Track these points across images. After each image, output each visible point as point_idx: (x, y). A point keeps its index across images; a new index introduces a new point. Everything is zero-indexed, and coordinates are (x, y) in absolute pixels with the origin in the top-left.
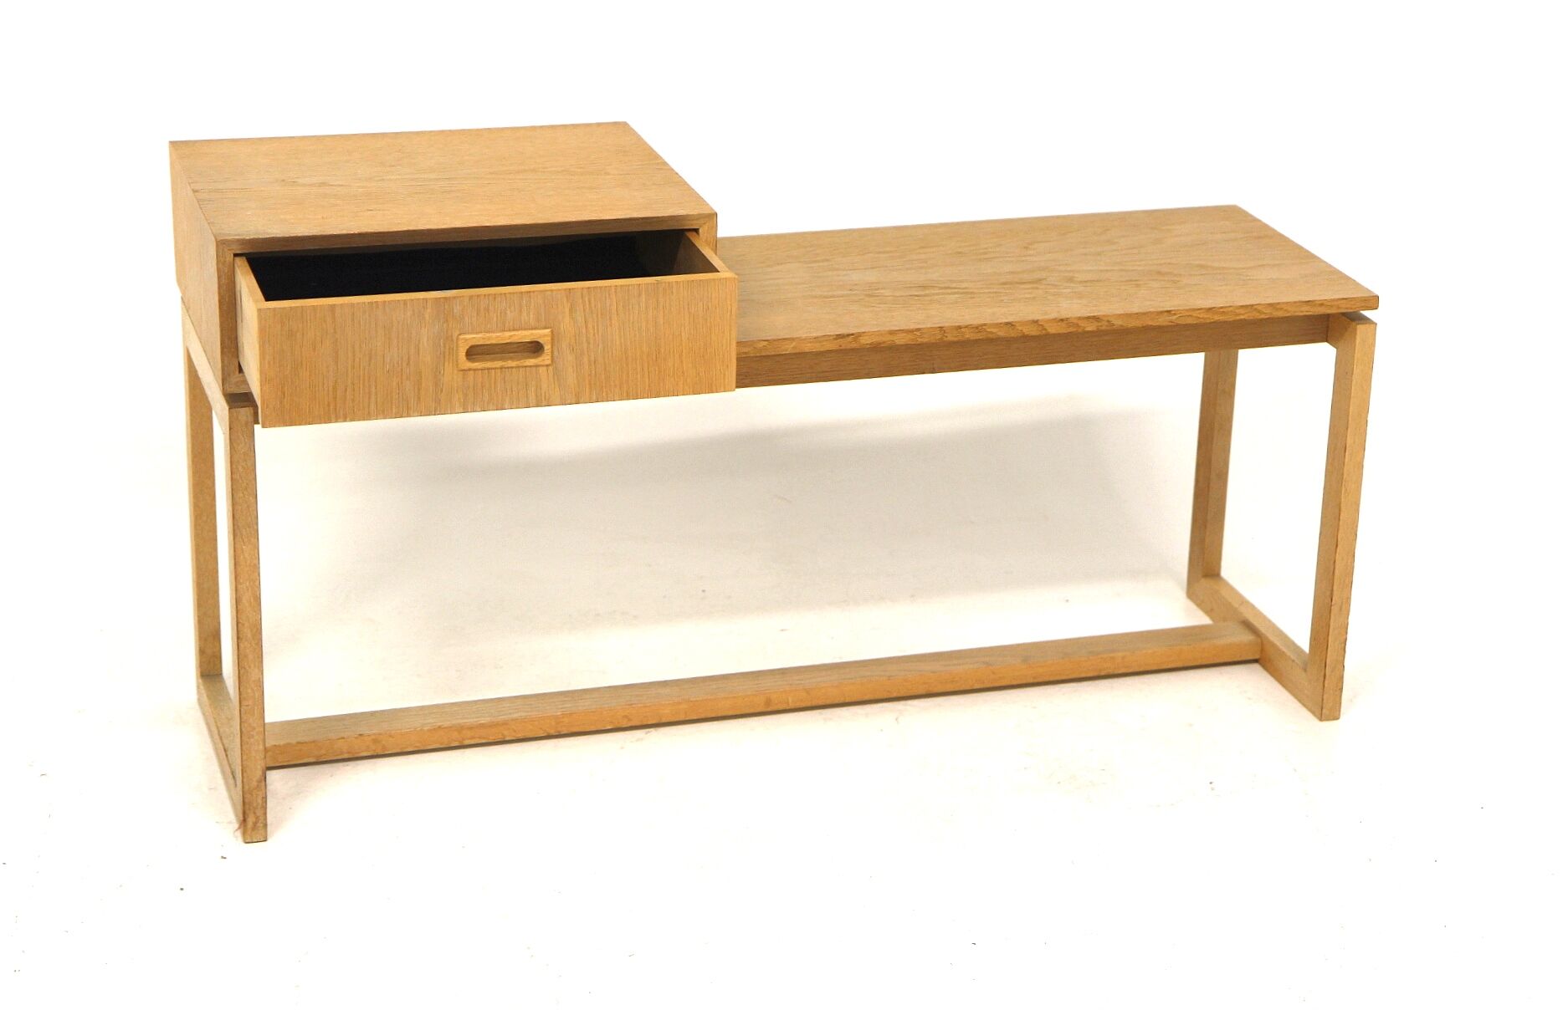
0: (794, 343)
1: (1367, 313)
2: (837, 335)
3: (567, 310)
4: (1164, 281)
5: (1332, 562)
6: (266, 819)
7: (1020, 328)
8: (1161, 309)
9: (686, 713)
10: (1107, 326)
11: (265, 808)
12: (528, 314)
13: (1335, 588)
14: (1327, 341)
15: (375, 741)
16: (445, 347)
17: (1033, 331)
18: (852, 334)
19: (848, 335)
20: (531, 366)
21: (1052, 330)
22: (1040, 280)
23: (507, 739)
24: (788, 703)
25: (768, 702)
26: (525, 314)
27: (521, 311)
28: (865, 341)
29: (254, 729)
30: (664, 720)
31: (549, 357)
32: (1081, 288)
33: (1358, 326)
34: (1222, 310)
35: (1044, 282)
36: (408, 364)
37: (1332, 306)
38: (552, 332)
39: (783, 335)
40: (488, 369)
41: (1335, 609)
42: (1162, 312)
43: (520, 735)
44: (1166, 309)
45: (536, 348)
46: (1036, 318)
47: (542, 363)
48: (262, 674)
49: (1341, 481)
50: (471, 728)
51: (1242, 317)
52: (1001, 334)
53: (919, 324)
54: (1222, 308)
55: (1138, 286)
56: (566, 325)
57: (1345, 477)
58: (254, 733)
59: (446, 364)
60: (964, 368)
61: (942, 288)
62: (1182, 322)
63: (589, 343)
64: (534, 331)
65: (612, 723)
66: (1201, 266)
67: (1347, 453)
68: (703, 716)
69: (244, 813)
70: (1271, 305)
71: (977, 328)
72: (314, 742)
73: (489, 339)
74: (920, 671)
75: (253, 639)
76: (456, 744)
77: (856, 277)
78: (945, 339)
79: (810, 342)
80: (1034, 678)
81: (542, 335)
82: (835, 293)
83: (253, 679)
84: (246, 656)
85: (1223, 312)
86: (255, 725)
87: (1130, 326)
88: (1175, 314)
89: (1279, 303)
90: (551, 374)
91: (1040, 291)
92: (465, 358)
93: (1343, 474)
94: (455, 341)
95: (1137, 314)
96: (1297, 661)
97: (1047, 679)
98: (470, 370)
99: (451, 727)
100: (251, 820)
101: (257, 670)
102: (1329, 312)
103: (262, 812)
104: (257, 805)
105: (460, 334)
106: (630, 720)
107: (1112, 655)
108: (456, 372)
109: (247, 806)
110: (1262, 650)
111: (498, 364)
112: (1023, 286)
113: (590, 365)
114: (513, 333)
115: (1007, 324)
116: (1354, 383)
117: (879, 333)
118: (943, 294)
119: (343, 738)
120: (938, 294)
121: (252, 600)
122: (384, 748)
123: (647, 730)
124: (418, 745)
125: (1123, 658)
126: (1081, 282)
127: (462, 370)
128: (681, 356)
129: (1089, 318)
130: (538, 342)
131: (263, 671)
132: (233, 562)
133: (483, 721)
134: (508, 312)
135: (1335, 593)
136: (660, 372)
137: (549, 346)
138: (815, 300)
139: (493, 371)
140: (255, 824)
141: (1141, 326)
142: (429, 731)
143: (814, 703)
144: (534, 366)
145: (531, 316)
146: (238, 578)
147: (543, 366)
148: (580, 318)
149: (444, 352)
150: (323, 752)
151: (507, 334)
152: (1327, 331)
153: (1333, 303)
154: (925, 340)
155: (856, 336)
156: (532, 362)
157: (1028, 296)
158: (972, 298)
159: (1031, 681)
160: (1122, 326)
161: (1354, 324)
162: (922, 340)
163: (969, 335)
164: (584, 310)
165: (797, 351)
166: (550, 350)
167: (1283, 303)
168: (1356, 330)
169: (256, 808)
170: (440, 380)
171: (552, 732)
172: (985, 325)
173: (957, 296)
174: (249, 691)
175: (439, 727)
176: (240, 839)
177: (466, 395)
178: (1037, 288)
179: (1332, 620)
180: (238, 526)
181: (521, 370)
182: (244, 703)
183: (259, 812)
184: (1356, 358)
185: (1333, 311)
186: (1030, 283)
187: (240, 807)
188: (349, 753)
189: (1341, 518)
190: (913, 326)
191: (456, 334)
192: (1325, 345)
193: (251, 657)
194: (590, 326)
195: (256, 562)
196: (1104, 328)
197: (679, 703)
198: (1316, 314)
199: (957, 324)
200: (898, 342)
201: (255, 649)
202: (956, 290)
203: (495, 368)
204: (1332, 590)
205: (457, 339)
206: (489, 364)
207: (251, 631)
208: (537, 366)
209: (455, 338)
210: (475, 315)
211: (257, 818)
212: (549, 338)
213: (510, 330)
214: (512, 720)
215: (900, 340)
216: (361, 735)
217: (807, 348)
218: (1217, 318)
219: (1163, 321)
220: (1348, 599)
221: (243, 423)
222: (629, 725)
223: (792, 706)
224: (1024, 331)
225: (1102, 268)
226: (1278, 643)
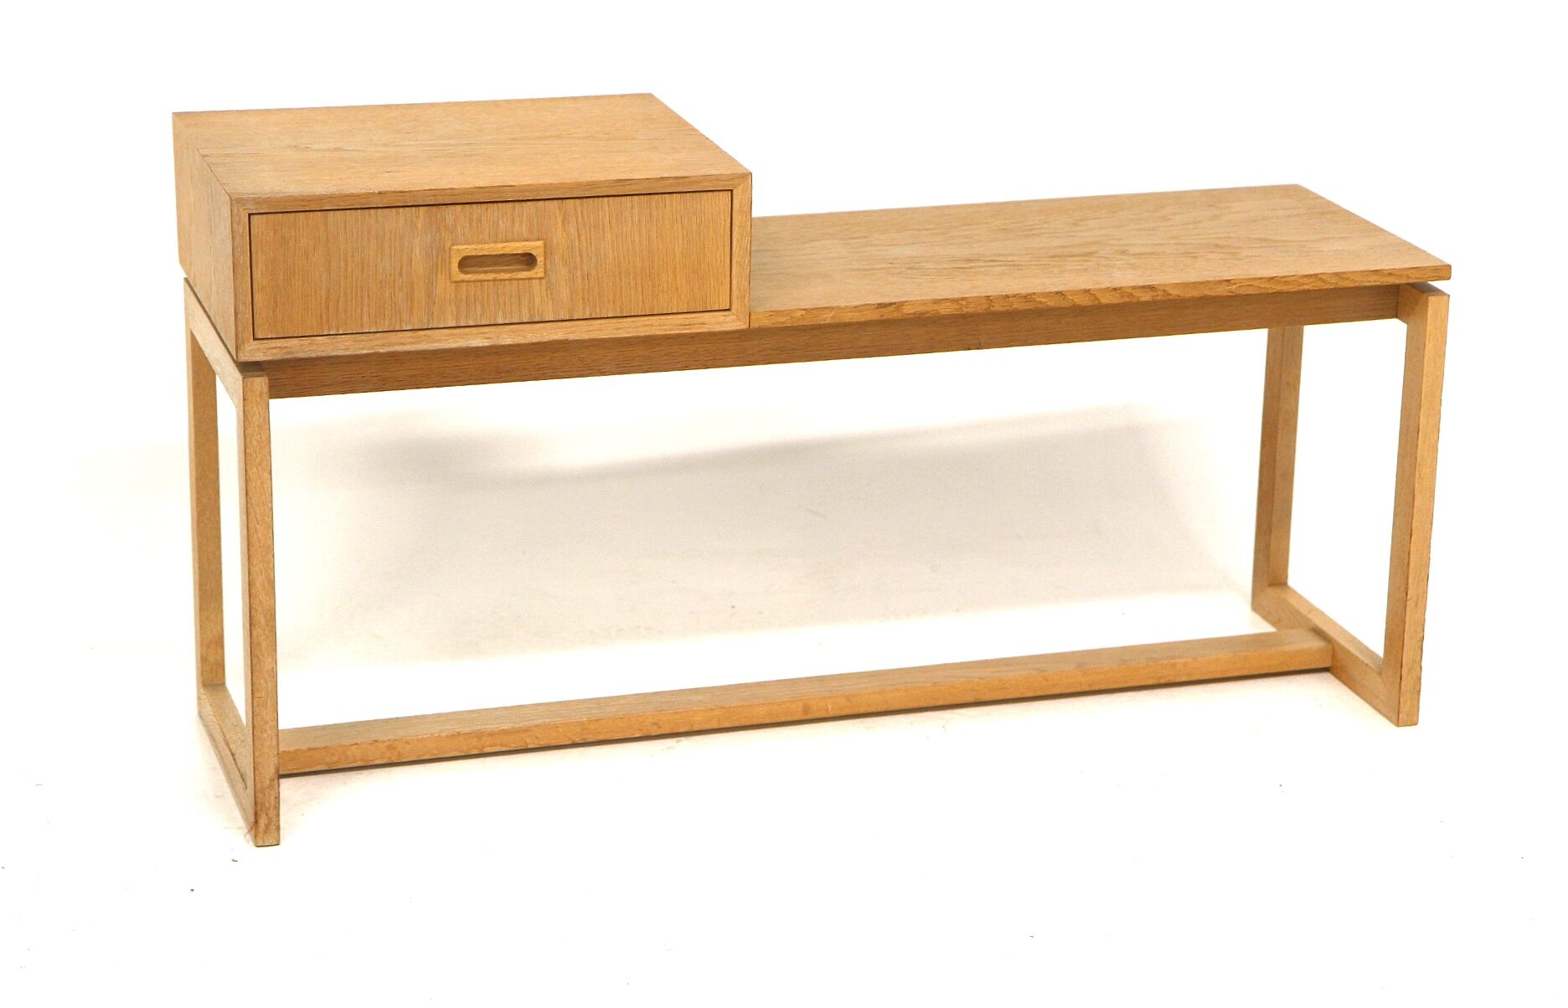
0: (833, 313)
1: (1436, 284)
2: (879, 304)
3: (560, 220)
4: (1223, 253)
5: (1407, 554)
6: (278, 821)
7: (1071, 298)
8: (1221, 279)
9: (719, 720)
10: (1163, 296)
11: (277, 808)
12: (521, 226)
13: (1410, 581)
14: (1396, 316)
15: (390, 748)
16: (437, 257)
17: (1085, 301)
18: (894, 303)
19: (890, 304)
20: (523, 279)
21: (1104, 300)
22: (1091, 253)
23: (530, 746)
24: (827, 710)
25: (806, 709)
26: (517, 225)
27: (513, 221)
28: (908, 310)
29: (267, 722)
30: (696, 728)
31: (542, 270)
32: (1133, 261)
33: (1430, 298)
34: (1284, 280)
35: (1094, 255)
36: (401, 274)
37: (1401, 276)
38: (544, 243)
39: (822, 304)
40: (481, 281)
41: (1410, 604)
42: (1221, 282)
43: (543, 743)
44: (1224, 278)
45: (528, 260)
46: (1088, 288)
47: (534, 276)
48: (276, 663)
49: (1414, 464)
50: (491, 734)
51: (1306, 287)
52: (1051, 304)
53: (965, 293)
54: (1284, 277)
55: (1195, 257)
56: (559, 237)
57: (1418, 461)
58: (267, 727)
59: (439, 275)
60: (1011, 344)
61: (987, 261)
62: (1243, 291)
63: (581, 257)
64: (527, 243)
65: (641, 730)
66: (1262, 240)
67: (1420, 435)
68: (737, 724)
69: (256, 814)
70: (1336, 274)
71: (1026, 297)
72: (325, 748)
73: (482, 250)
74: (967, 677)
75: (267, 625)
76: (476, 752)
77: (895, 252)
78: (992, 308)
79: (850, 312)
80: (1090, 686)
81: (535, 247)
82: (876, 266)
83: (266, 668)
84: (259, 644)
85: (1286, 282)
86: (268, 718)
87: (1187, 296)
88: (1235, 284)
89: (1344, 273)
90: (544, 288)
91: (1091, 263)
92: (457, 270)
93: (1416, 457)
94: (447, 252)
95: (1194, 283)
96: (1371, 665)
97: (1103, 687)
98: (463, 281)
99: (471, 733)
100: (263, 822)
101: (270, 660)
102: (1397, 281)
103: (275, 813)
104: (270, 806)
105: (453, 245)
106: (659, 727)
107: (1172, 661)
108: (448, 284)
109: (259, 807)
110: (1334, 656)
111: (491, 276)
112: (1074, 259)
113: (583, 278)
114: (506, 244)
115: (1057, 293)
116: (1426, 359)
117: (924, 303)
118: (989, 266)
119: (356, 744)
120: (984, 267)
121: (266, 583)
122: (400, 755)
123: (677, 739)
124: (435, 752)
125: (1185, 664)
126: (1134, 255)
127: (456, 282)
128: (674, 271)
129: (1144, 287)
130: (531, 255)
131: (276, 660)
132: (246, 543)
133: (505, 727)
134: (501, 222)
135: (1410, 586)
136: (653, 286)
137: (543, 259)
138: (854, 273)
139: (486, 283)
140: (267, 826)
141: (1198, 296)
142: (447, 737)
143: (856, 711)
144: (526, 279)
145: (524, 227)
146: (251, 559)
147: (535, 278)
148: (573, 231)
149: (437, 263)
150: (335, 759)
151: (500, 245)
152: (1397, 307)
153: (1402, 273)
154: (970, 310)
155: (899, 305)
156: (525, 274)
157: (1079, 267)
158: (1019, 270)
159: (1087, 689)
160: (1179, 296)
161: (1425, 295)
162: (968, 310)
163: (1017, 305)
164: (577, 223)
165: (837, 321)
166: (542, 263)
167: (1349, 272)
168: (1427, 301)
169: (269, 809)
170: (433, 291)
171: (578, 740)
172: (1034, 294)
173: (1003, 268)
174: (262, 681)
175: (458, 733)
176: (251, 844)
177: (458, 308)
178: (1087, 261)
179: (1407, 617)
180: (252, 504)
181: (513, 282)
182: (257, 695)
183: (272, 813)
184: (1428, 332)
185: (1403, 281)
186: (1079, 255)
187: (251, 812)
188: (362, 760)
189: (1415, 504)
190: (956, 295)
191: (448, 245)
192: (1395, 321)
193: (264, 644)
194: (583, 238)
195: (269, 542)
196: (1159, 298)
197: (712, 710)
198: (1385, 284)
199: (1004, 294)
200: (942, 312)
201: (268, 637)
202: (1002, 263)
203: (488, 281)
204: (1407, 584)
205: (450, 248)
206: (482, 277)
207: (265, 616)
208: (531, 279)
209: (447, 248)
210: (468, 225)
211: (270, 820)
212: (542, 251)
213: (502, 242)
214: (537, 726)
215: (945, 310)
216: (376, 741)
217: (847, 317)
218: (1279, 288)
219: (1222, 291)
220: (1425, 593)
221: (258, 393)
222: (659, 733)
223: (831, 714)
224: (1076, 300)
225: (1157, 242)
226: (1352, 649)
